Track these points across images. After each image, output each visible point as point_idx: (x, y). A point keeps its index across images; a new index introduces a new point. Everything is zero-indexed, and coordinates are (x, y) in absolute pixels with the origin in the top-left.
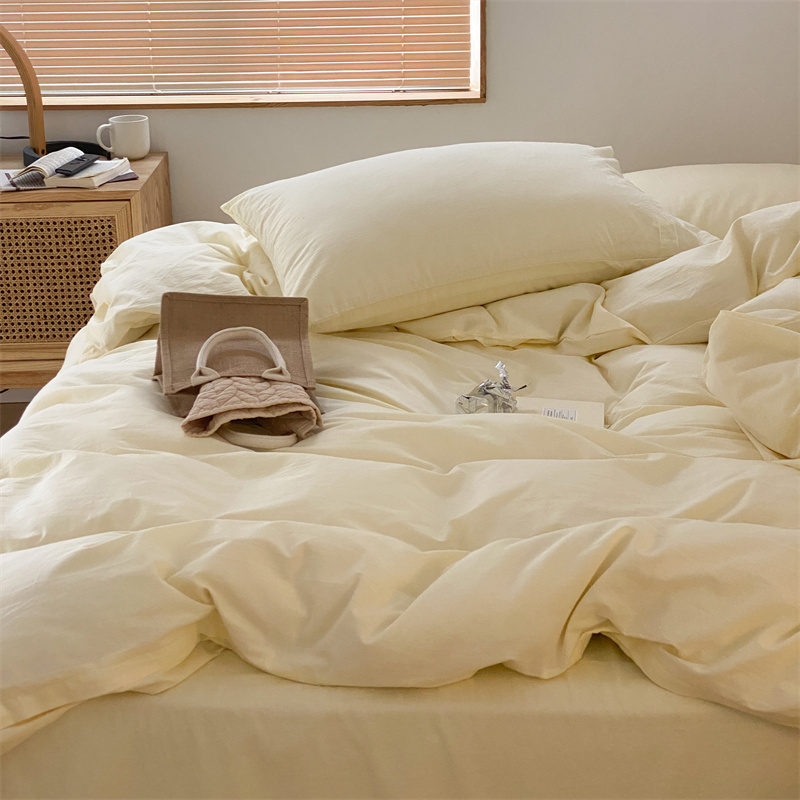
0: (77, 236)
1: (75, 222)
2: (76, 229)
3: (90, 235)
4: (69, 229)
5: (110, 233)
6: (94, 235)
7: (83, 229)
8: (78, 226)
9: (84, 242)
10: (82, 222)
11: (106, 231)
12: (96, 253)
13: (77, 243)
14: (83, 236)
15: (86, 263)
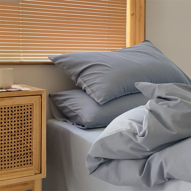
0: (15, 114)
1: (15, 107)
2: (15, 111)
3: (21, 113)
4: (12, 111)
5: (31, 112)
6: (23, 113)
7: (18, 110)
8: (16, 109)
9: (18, 117)
10: (18, 107)
11: (29, 111)
12: (23, 122)
13: (15, 118)
14: (18, 114)
15: (18, 128)
